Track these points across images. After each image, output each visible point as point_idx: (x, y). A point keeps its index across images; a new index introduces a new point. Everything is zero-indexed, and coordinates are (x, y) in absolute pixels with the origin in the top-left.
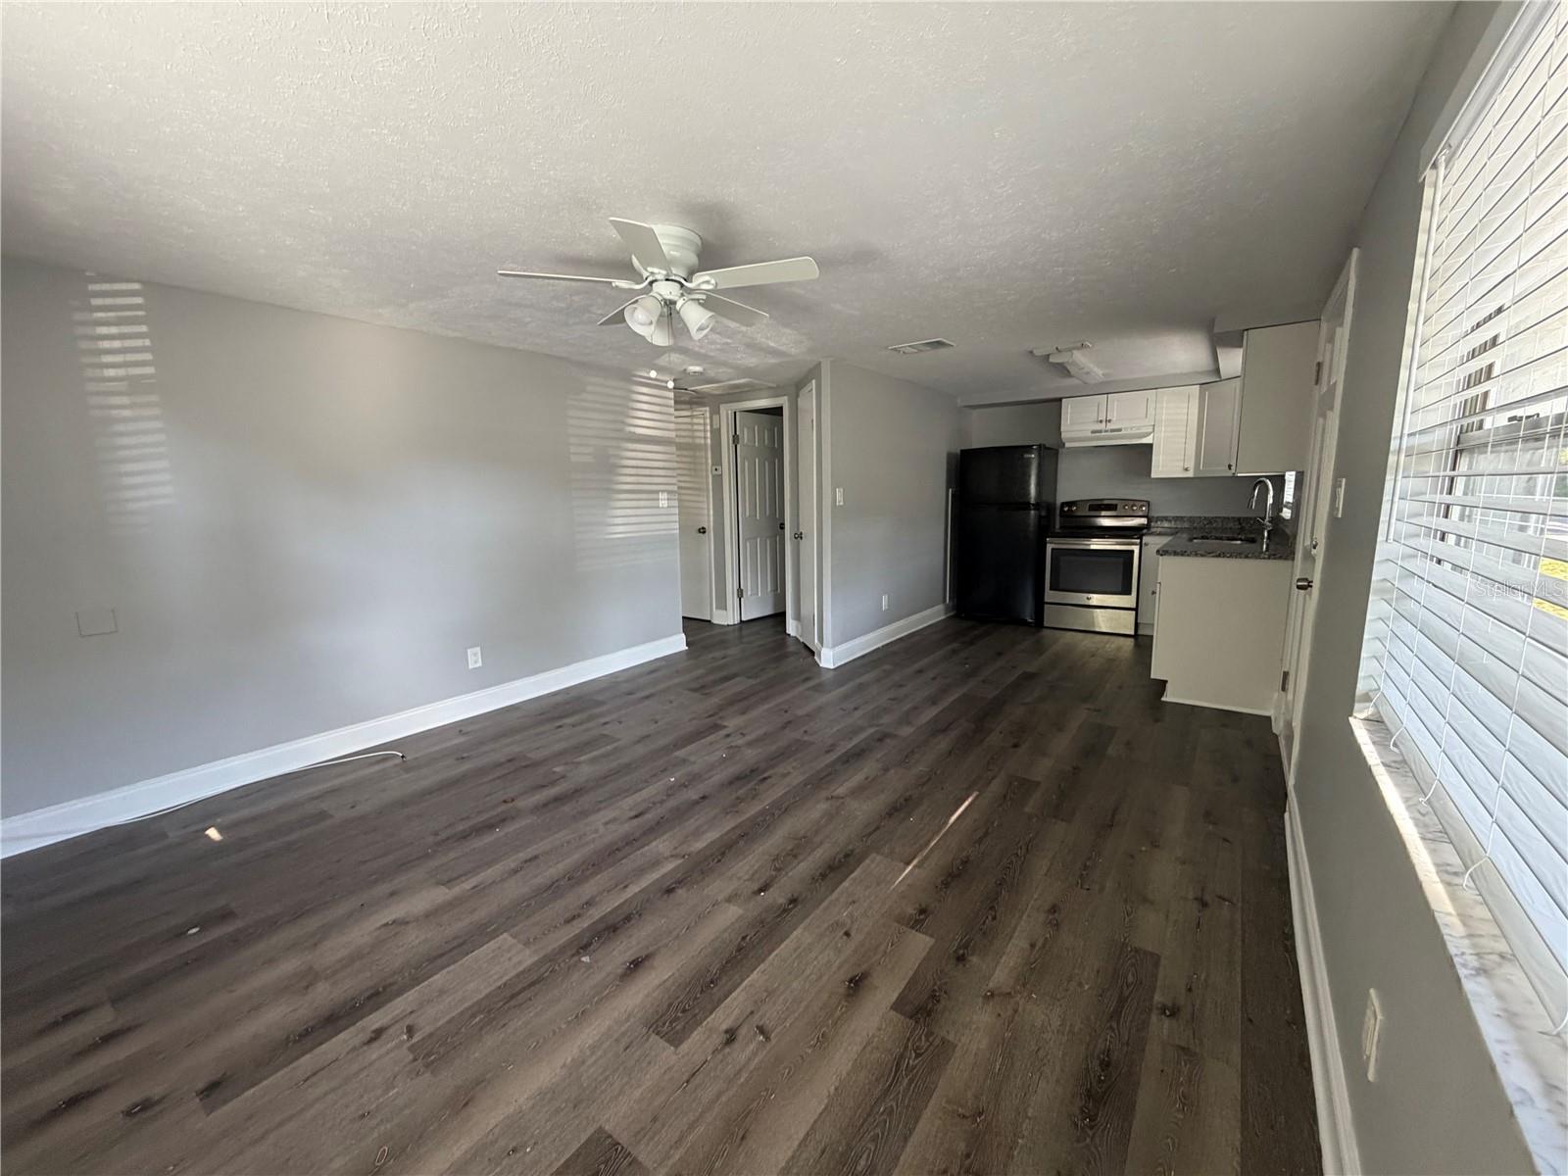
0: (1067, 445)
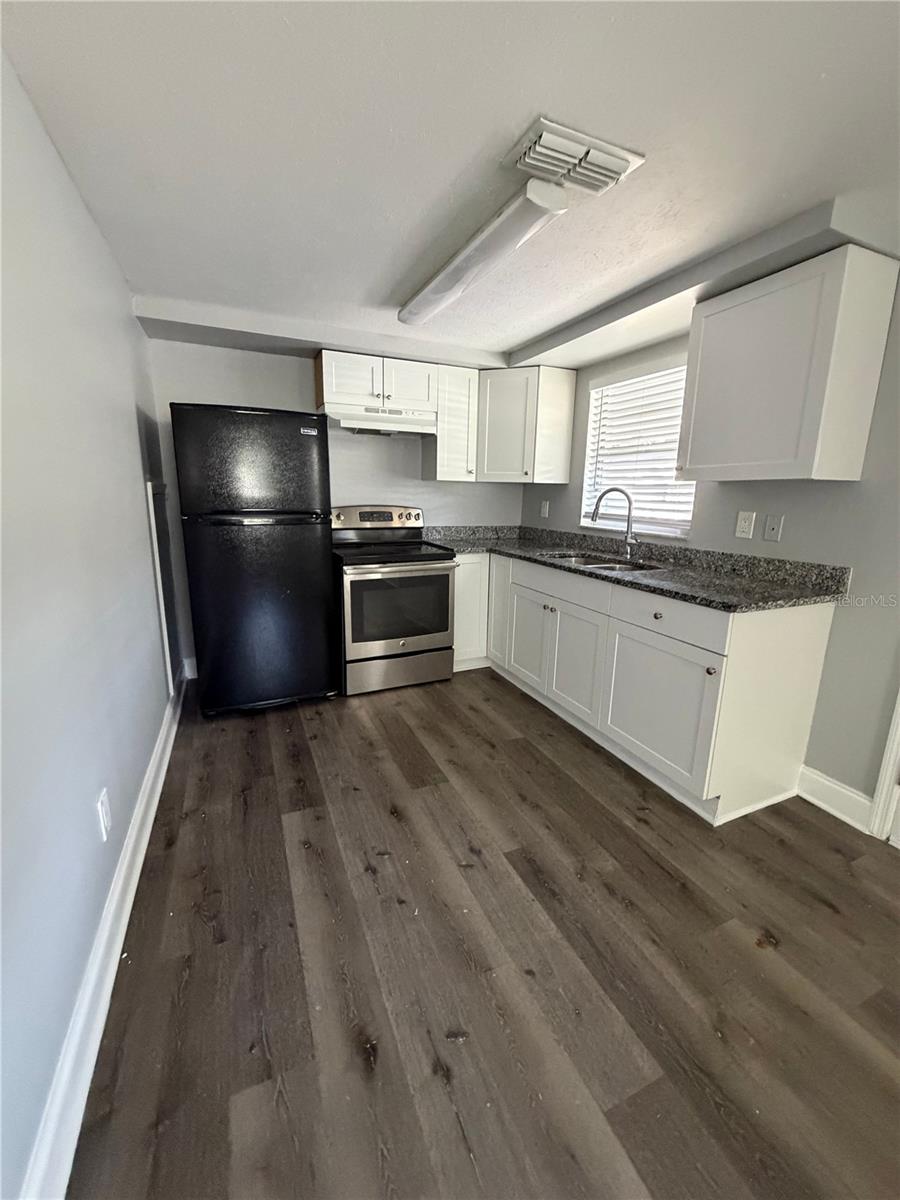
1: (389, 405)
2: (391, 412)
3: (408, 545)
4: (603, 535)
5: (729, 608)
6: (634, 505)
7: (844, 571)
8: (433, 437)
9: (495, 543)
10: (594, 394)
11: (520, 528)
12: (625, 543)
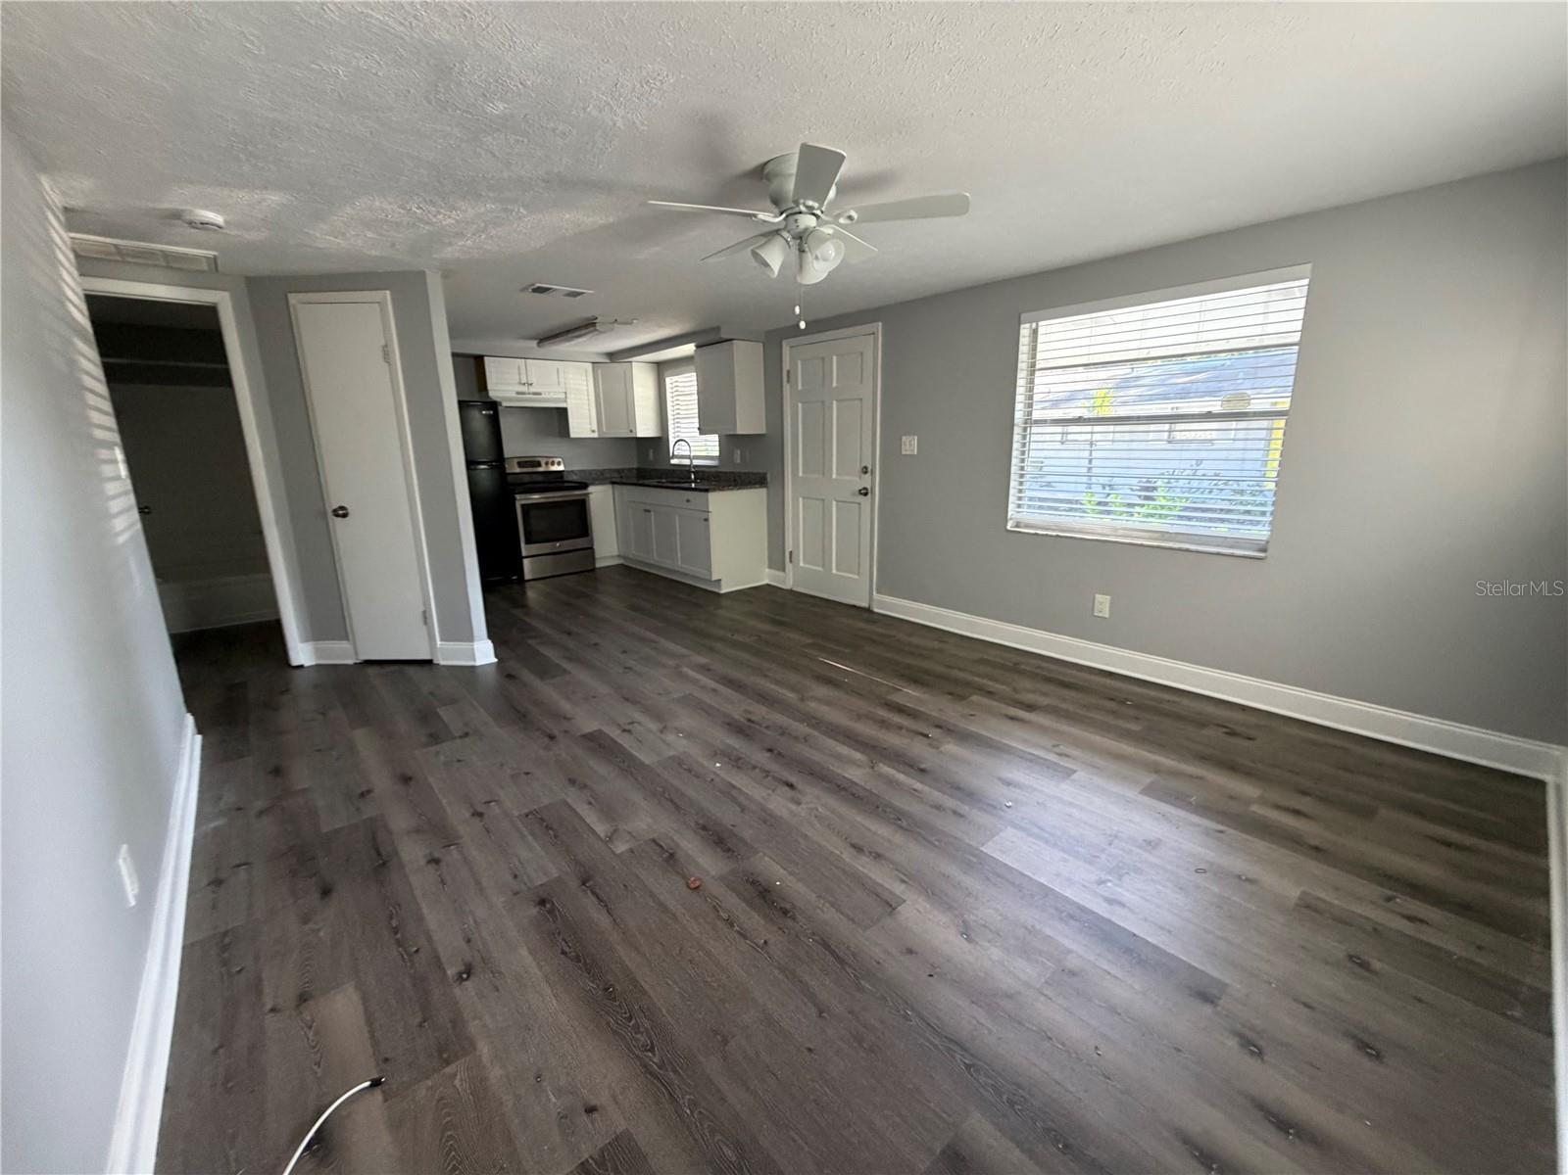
0: (504, 404)
1: (532, 389)
2: (535, 394)
3: (556, 481)
4: (683, 468)
5: (707, 491)
6: (692, 448)
7: (765, 474)
8: (565, 410)
9: (616, 478)
10: (668, 380)
11: (638, 469)
12: (689, 472)
